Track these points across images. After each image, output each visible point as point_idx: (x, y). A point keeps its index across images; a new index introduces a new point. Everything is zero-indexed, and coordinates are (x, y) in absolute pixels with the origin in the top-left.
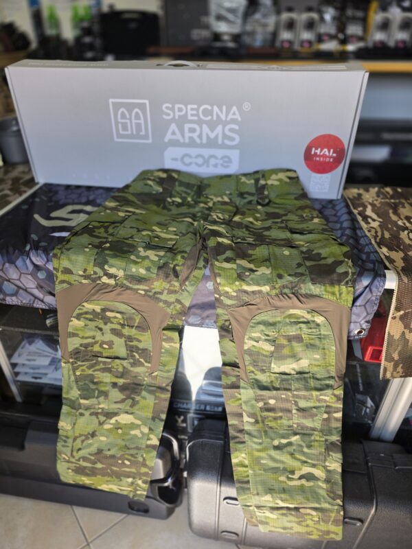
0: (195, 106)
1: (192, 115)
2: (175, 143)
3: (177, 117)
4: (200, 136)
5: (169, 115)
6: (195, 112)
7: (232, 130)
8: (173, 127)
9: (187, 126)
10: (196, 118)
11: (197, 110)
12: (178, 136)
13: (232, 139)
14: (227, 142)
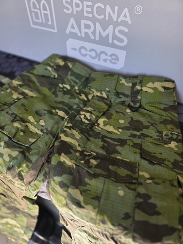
0: (90, 4)
1: (87, 12)
2: (74, 36)
3: (75, 13)
4: (94, 33)
5: (68, 9)
6: (90, 10)
7: (121, 32)
8: (72, 21)
9: (83, 22)
10: (91, 15)
11: (92, 7)
12: (76, 30)
13: (121, 41)
14: (115, 42)
